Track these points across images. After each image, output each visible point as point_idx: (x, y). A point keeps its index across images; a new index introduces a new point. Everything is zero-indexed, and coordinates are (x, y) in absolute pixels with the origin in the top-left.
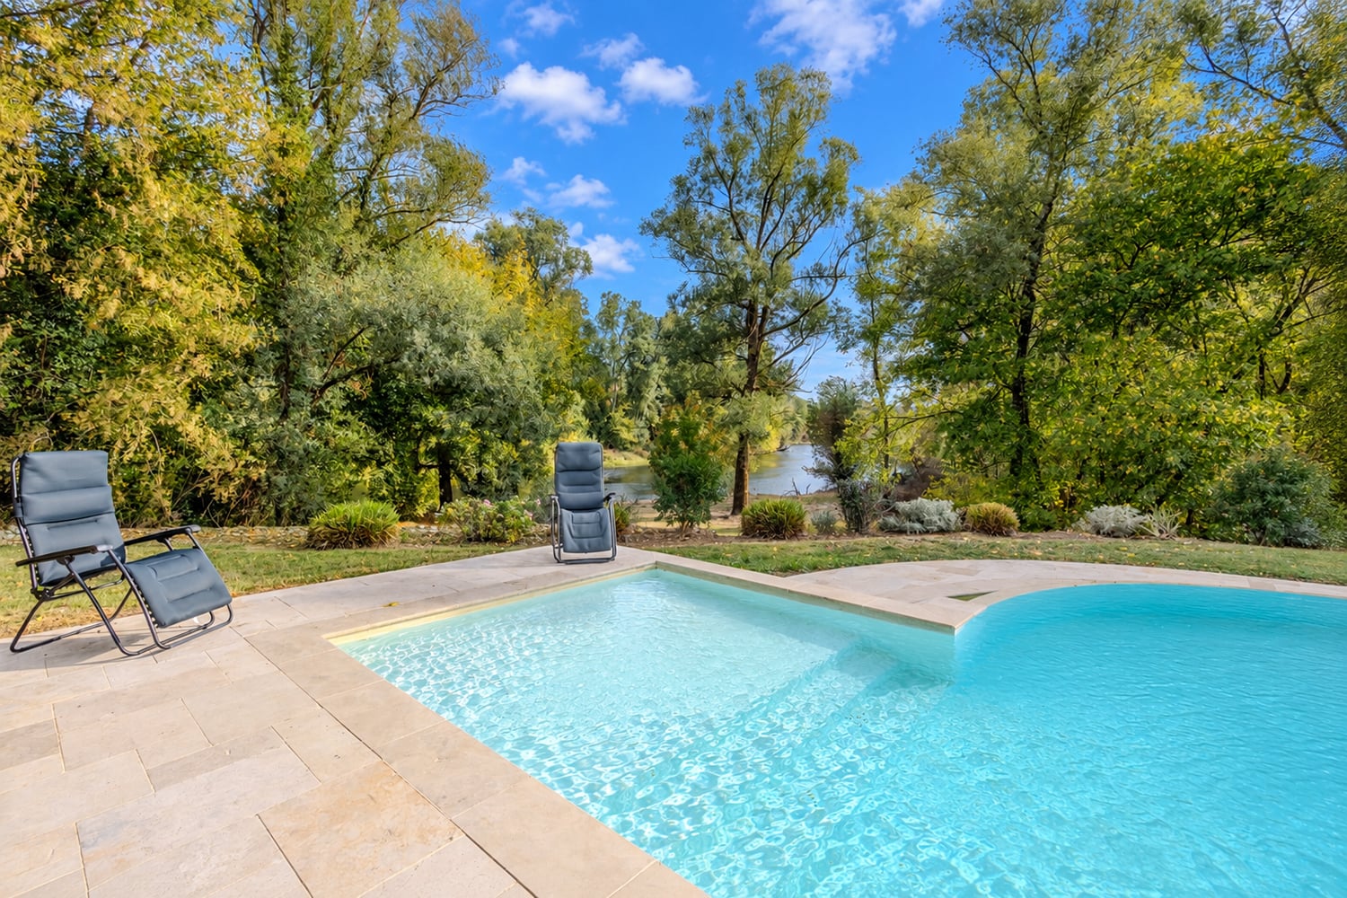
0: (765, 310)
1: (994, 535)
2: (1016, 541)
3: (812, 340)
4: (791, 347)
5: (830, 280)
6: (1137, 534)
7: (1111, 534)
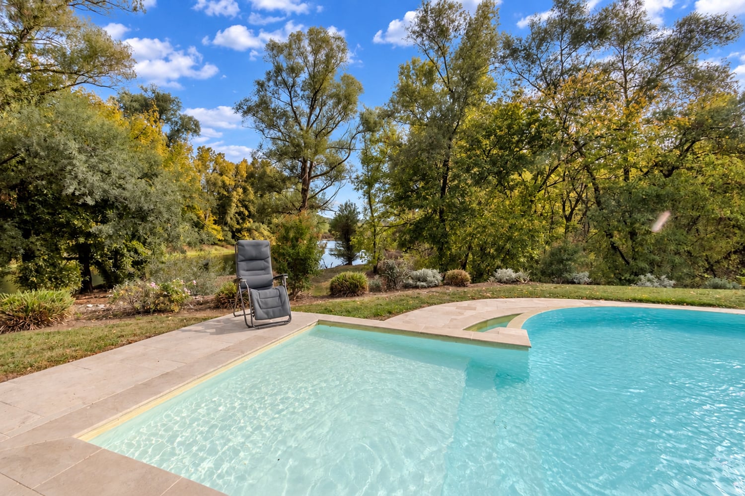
0: (311, 165)
1: (460, 286)
2: (471, 289)
3: (337, 183)
4: (325, 186)
5: (347, 151)
6: (515, 281)
7: (506, 283)
